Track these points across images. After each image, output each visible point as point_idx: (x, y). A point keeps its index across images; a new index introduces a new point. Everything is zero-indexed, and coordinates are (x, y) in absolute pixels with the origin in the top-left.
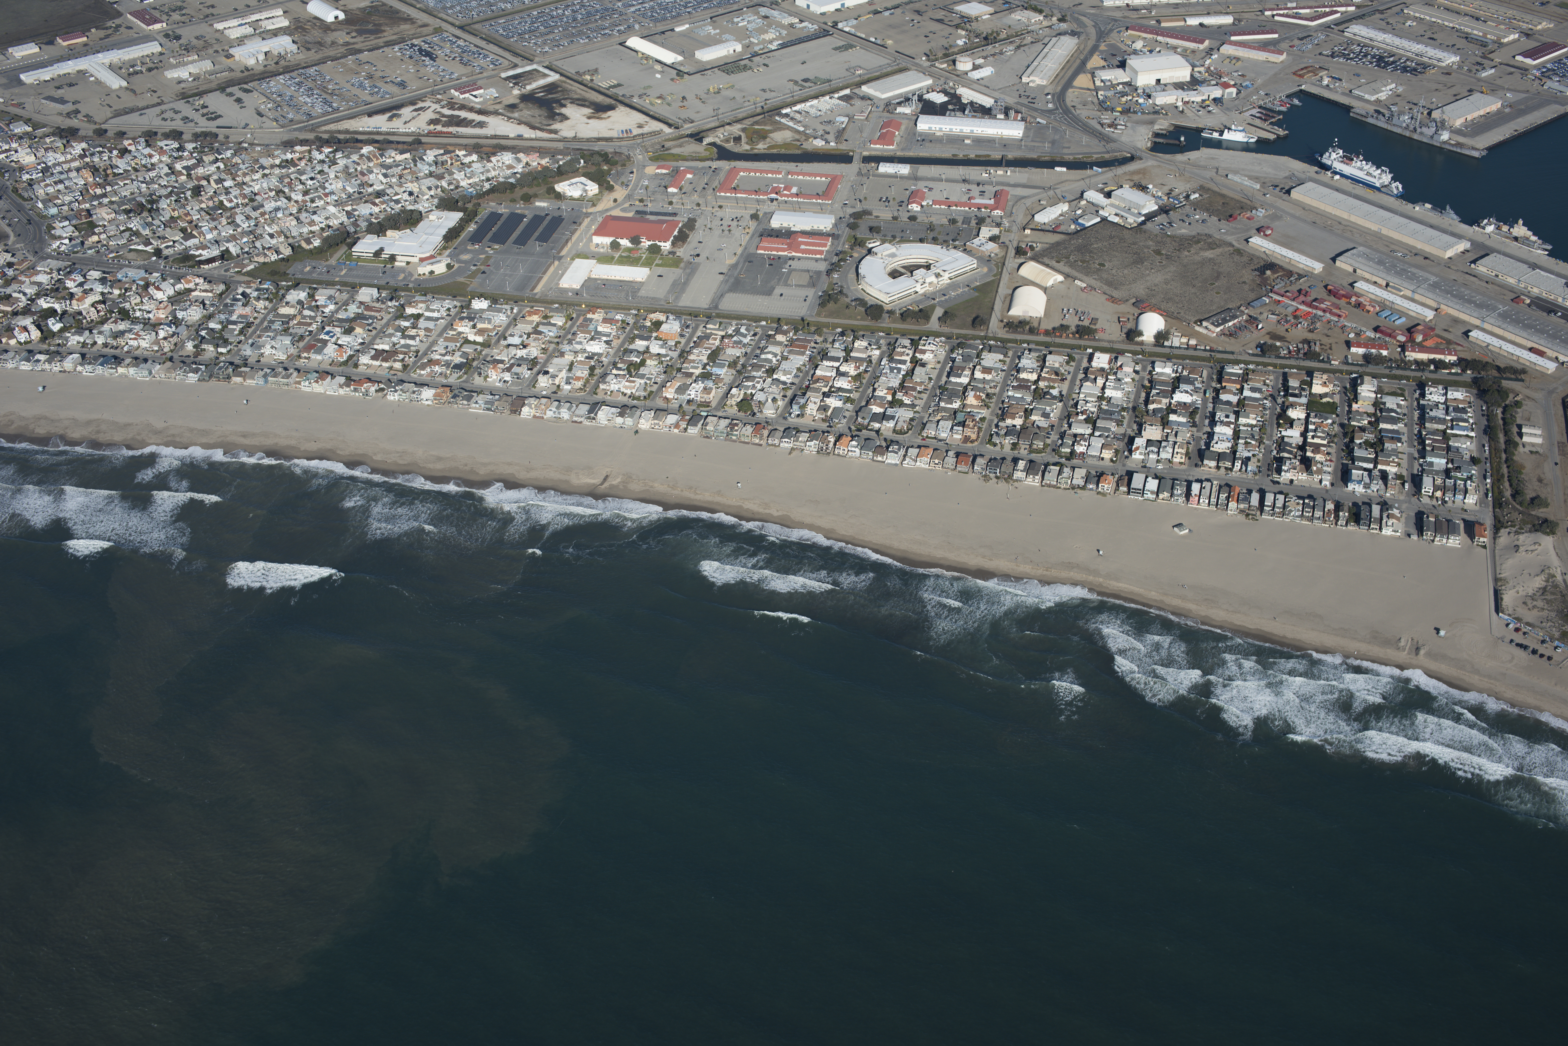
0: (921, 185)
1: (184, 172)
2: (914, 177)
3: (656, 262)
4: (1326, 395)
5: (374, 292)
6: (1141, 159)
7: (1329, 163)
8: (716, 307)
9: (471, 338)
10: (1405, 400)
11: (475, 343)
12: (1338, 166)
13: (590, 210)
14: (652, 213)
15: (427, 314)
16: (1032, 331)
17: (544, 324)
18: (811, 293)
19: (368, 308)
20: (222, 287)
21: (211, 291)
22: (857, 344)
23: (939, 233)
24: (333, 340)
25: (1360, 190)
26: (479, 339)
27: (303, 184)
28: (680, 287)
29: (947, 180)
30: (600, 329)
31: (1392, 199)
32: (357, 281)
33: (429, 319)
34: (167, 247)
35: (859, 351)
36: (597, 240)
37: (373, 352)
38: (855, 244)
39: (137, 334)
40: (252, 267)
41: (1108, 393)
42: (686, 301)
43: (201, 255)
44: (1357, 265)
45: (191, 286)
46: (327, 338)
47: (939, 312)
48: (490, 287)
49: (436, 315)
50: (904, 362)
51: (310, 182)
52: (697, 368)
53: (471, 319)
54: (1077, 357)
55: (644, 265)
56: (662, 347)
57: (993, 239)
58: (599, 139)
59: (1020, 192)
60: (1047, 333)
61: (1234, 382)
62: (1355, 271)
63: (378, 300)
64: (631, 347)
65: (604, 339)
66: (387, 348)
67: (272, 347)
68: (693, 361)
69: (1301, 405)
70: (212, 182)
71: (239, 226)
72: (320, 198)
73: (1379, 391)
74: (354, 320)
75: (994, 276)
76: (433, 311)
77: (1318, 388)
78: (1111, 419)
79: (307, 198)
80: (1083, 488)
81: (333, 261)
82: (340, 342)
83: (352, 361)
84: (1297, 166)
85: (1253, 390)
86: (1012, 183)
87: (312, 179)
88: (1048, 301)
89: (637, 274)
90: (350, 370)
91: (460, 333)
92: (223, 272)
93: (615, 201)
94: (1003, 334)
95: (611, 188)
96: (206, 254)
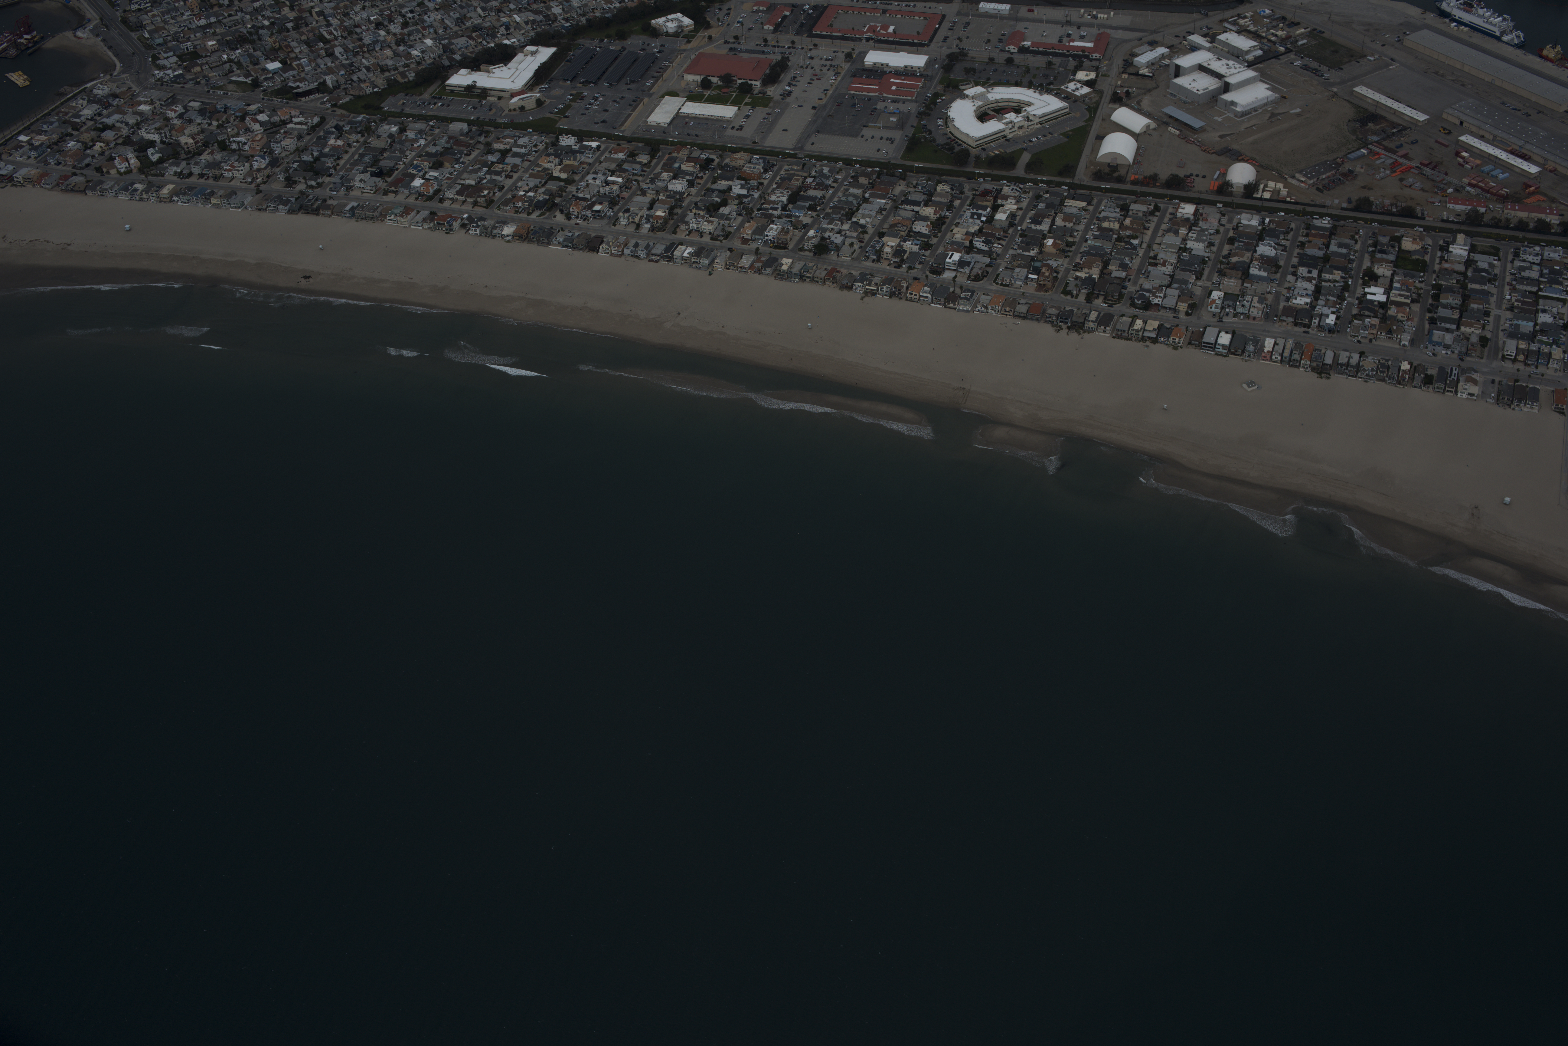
0: (1020, 26)
1: (288, 3)
2: (1012, 17)
3: (747, 100)
4: (1415, 252)
5: (464, 126)
6: (1251, 3)
7: (1448, 10)
8: (802, 148)
9: (556, 174)
10: (1499, 260)
11: (558, 179)
12: (1458, 14)
13: (683, 47)
14: (747, 51)
15: (515, 149)
16: (1120, 180)
17: (629, 162)
18: (897, 135)
19: (458, 142)
20: (316, 120)
21: (305, 124)
22: (939, 188)
23: (1034, 76)
24: (421, 174)
25: (1477, 39)
26: (564, 176)
27: (403, 16)
28: (767, 127)
29: (1048, 22)
30: (684, 167)
31: (1511, 49)
32: (449, 115)
33: (517, 155)
34: (266, 79)
35: (940, 195)
36: (689, 78)
37: (459, 187)
38: (948, 86)
39: (231, 166)
40: (347, 99)
41: (1190, 244)
42: (773, 141)
43: (298, 87)
44: (1464, 118)
45: (285, 118)
46: (415, 172)
47: (1026, 158)
48: (579, 123)
49: (523, 150)
50: (984, 208)
51: (410, 15)
52: (776, 209)
53: (557, 156)
54: (1162, 206)
55: (733, 104)
56: (742, 187)
57: (1089, 83)
59: (1120, 34)
60: (1134, 183)
61: (1322, 236)
62: (1462, 123)
63: (467, 134)
64: (714, 186)
65: (688, 178)
66: (473, 183)
67: (361, 181)
68: (774, 202)
69: (1387, 261)
70: (314, 14)
71: (337, 58)
72: (418, 31)
73: (1473, 249)
74: (442, 154)
75: (1085, 121)
76: (520, 147)
77: (1408, 244)
78: (1191, 271)
79: (406, 31)
80: (1155, 341)
81: (426, 96)
82: (427, 176)
83: (437, 196)
84: (1413, 12)
85: (1340, 245)
86: (1114, 25)
87: (412, 12)
88: (1138, 149)
89: (727, 111)
90: (434, 205)
91: (545, 169)
92: (318, 105)
93: (710, 38)
94: (1087, 181)
95: (708, 26)
96: (303, 87)
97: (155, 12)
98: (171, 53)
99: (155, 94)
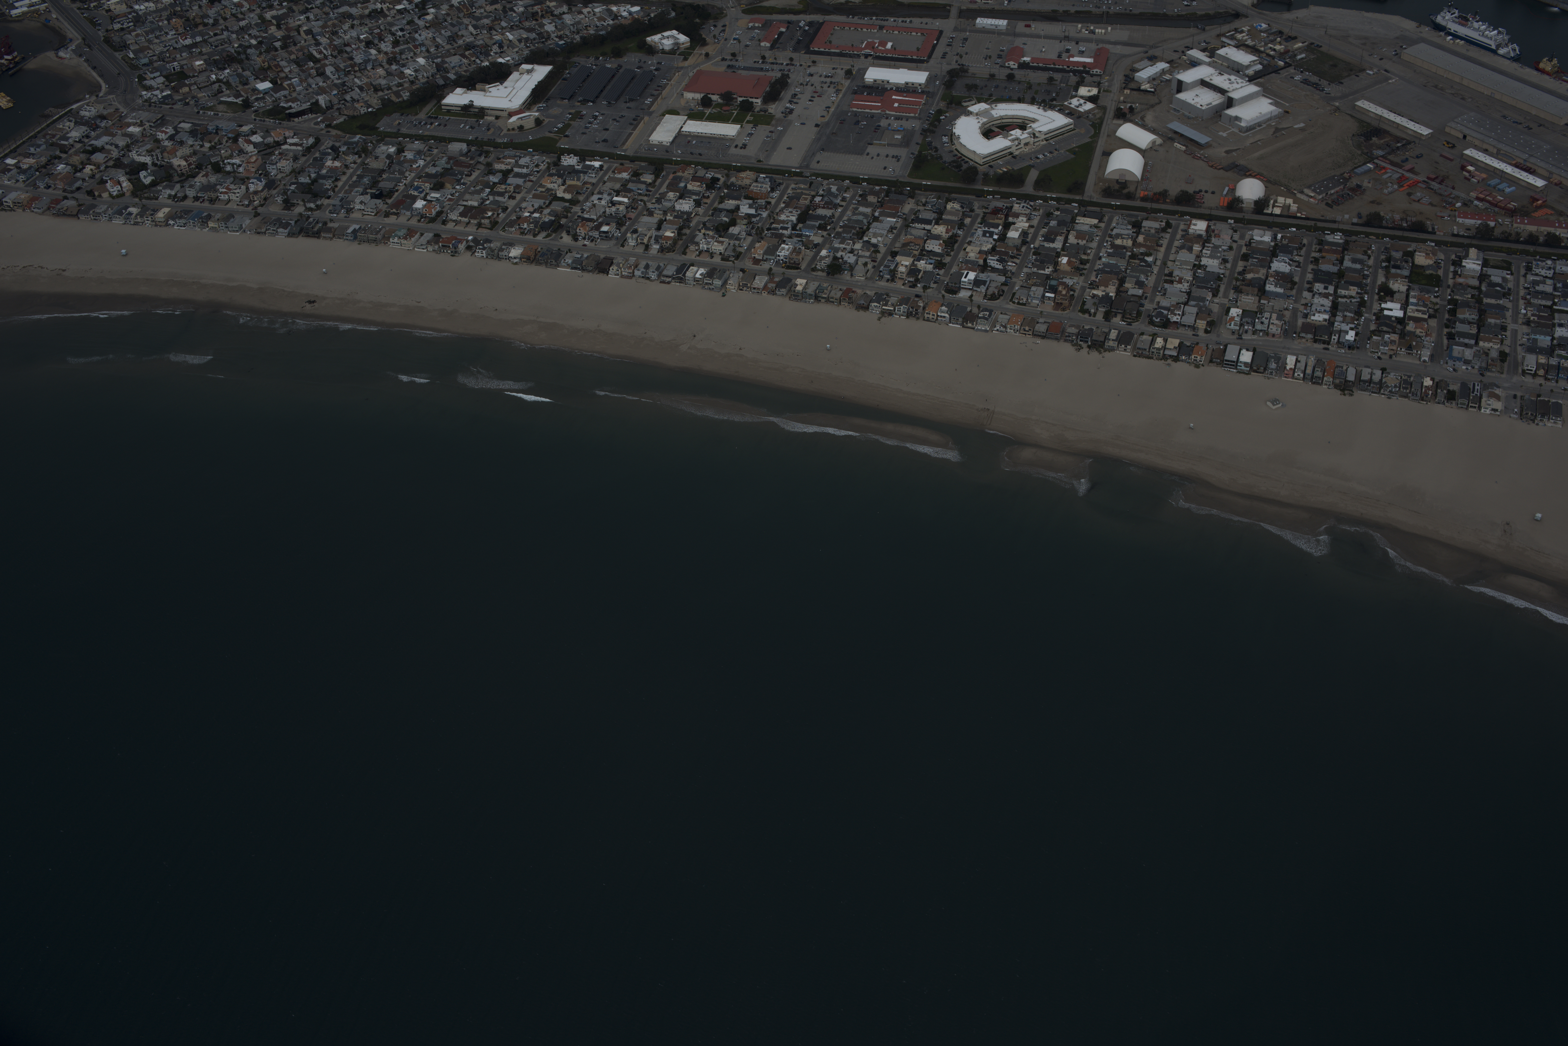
0: (1019, 42)
1: (274, 22)
2: (1010, 32)
3: (748, 118)
4: (1429, 267)
5: (464, 146)
6: (1247, 17)
7: (1443, 23)
8: (807, 167)
9: (560, 194)
10: (1512, 274)
11: (562, 199)
12: (1454, 27)
13: (681, 64)
14: (745, 69)
15: (516, 170)
16: (1130, 196)
17: (633, 182)
18: (903, 152)
19: (458, 163)
20: (311, 141)
21: (301, 145)
22: (949, 206)
23: (1037, 93)
24: (422, 195)
25: (1474, 52)
26: (568, 196)
27: (393, 34)
28: (771, 145)
29: (1046, 37)
30: (689, 187)
31: (1507, 62)
32: (447, 135)
33: (518, 175)
34: (257, 99)
35: (951, 213)
36: (689, 95)
37: (462, 208)
38: (951, 103)
39: (227, 188)
40: (342, 120)
41: (1204, 261)
42: (778, 159)
43: (290, 108)
44: (1467, 132)
45: (279, 139)
46: (416, 193)
47: (1033, 175)
48: (580, 143)
49: (525, 171)
50: (996, 226)
51: (400, 33)
52: (786, 229)
53: (560, 176)
54: (1174, 222)
55: (735, 122)
56: (751, 207)
57: (1092, 99)
59: (1119, 49)
60: (1144, 199)
61: (1335, 252)
62: (1465, 137)
63: (466, 155)
64: (721, 206)
65: (694, 197)
66: (475, 204)
67: (361, 203)
68: (783, 222)
69: (1402, 277)
70: (302, 33)
71: (329, 78)
72: (409, 50)
73: (1485, 264)
74: (442, 175)
75: (1091, 137)
76: (522, 167)
77: (1421, 259)
78: (1207, 288)
79: (397, 49)
80: (1176, 359)
81: (422, 115)
82: (428, 198)
83: (440, 217)
84: (1408, 25)
85: (1354, 261)
86: (1113, 40)
87: (402, 30)
88: (1146, 165)
89: (729, 130)
90: (437, 226)
91: (548, 190)
92: (312, 125)
93: (707, 55)
94: (1097, 198)
95: (704, 43)
96: (296, 107)
97: (139, 31)
98: (158, 74)
99: (144, 115)
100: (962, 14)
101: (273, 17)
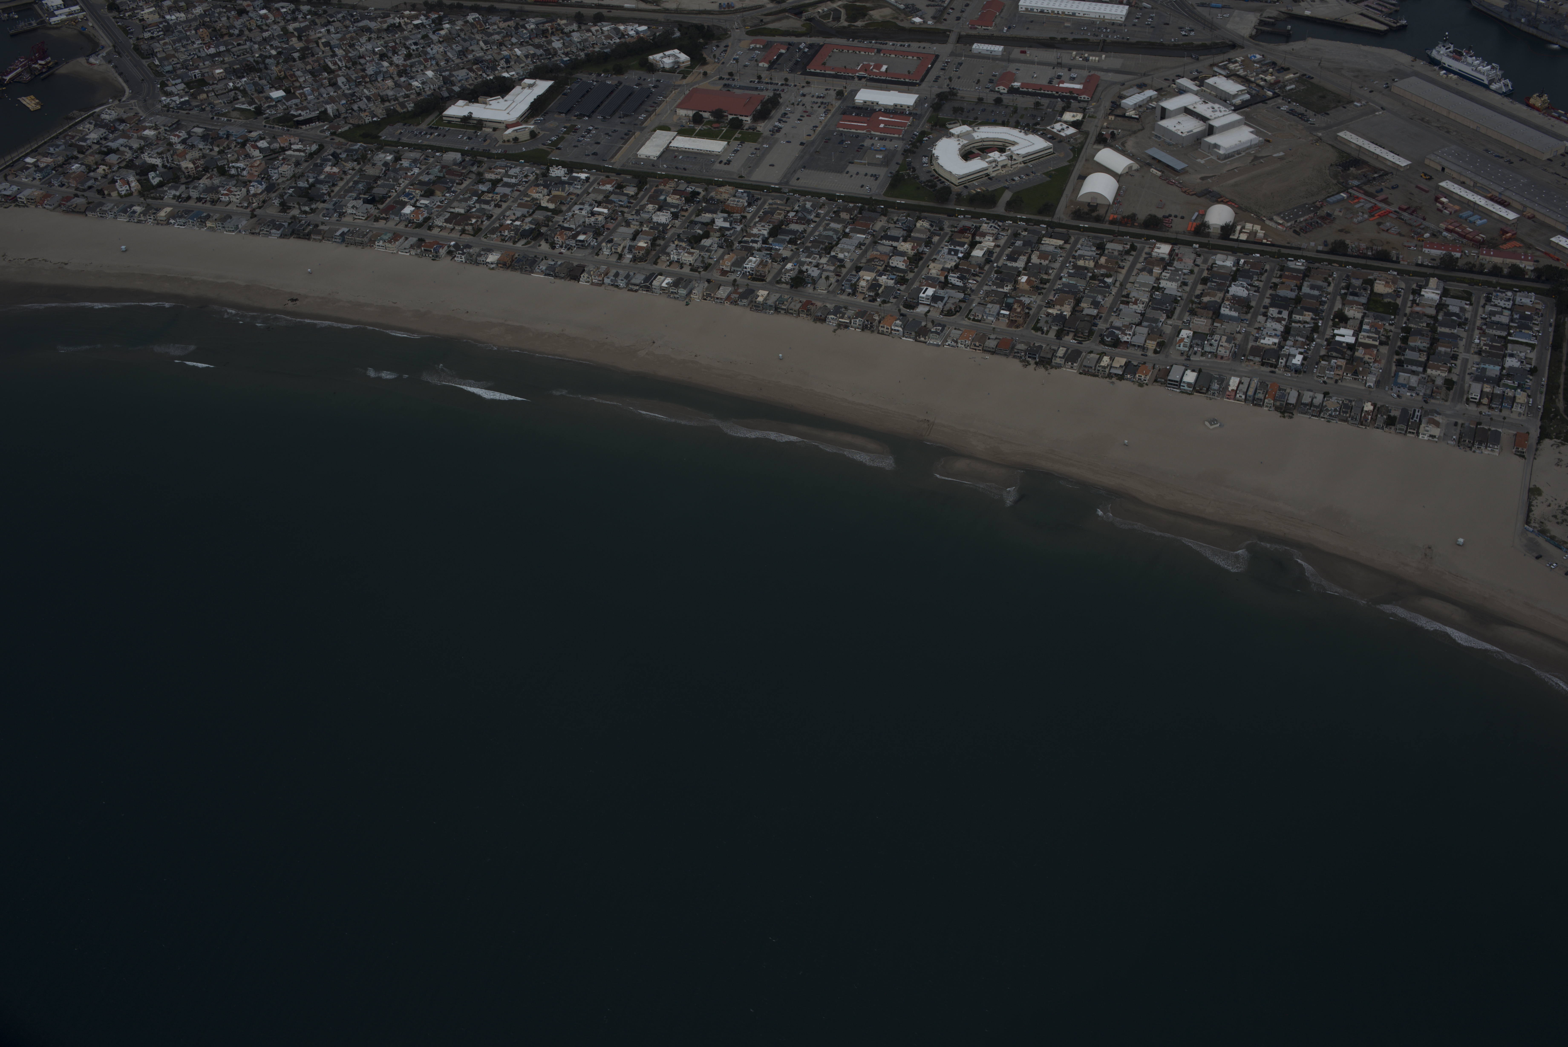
0: (1012, 67)
1: (296, 33)
2: (1006, 58)
3: (736, 135)
4: (1388, 295)
5: (458, 156)
6: (1242, 47)
7: (1438, 58)
8: (787, 183)
9: (544, 204)
10: (1471, 304)
11: (546, 209)
12: (1448, 62)
13: (678, 82)
14: (741, 88)
15: (505, 179)
16: (1099, 219)
17: (616, 194)
18: (882, 172)
19: (450, 172)
20: (314, 147)
21: (304, 151)
22: (919, 224)
23: (1022, 117)
24: (413, 201)
25: (1466, 87)
26: (551, 206)
27: (407, 48)
28: (754, 163)
29: (1039, 63)
30: (669, 200)
31: (1498, 97)
32: (444, 145)
33: (507, 185)
34: (269, 107)
35: (920, 231)
36: (682, 112)
37: (448, 215)
38: (935, 125)
39: (229, 190)
40: (346, 128)
41: (1163, 284)
42: (759, 175)
43: (300, 115)
44: (1445, 164)
45: (285, 145)
46: (406, 200)
47: (1007, 196)
48: (570, 155)
49: (513, 181)
50: (962, 245)
51: (414, 47)
52: (756, 242)
53: (546, 186)
54: (1138, 245)
55: (723, 138)
56: (725, 220)
57: (1075, 124)
58: (700, 12)
59: (1110, 77)
60: (1113, 222)
61: (1294, 278)
62: (1443, 169)
63: (460, 164)
64: (698, 219)
65: (673, 210)
66: (462, 211)
67: (353, 207)
68: (755, 235)
69: (1358, 303)
70: (321, 45)
71: (340, 88)
72: (420, 63)
73: (1445, 293)
74: (434, 183)
75: (1069, 161)
76: (511, 177)
77: (1380, 287)
78: (1162, 310)
79: (408, 62)
80: (1121, 378)
81: (423, 126)
82: (418, 204)
83: (426, 223)
84: (1404, 59)
85: (1312, 287)
86: (1105, 67)
87: (416, 44)
88: (1119, 189)
89: (716, 146)
90: (423, 232)
91: (534, 199)
92: (318, 133)
93: (705, 74)
94: (1066, 220)
95: (704, 62)
96: (305, 115)
97: (167, 40)
98: (179, 81)
99: (161, 120)
100: (960, 39)
101: (295, 29)
